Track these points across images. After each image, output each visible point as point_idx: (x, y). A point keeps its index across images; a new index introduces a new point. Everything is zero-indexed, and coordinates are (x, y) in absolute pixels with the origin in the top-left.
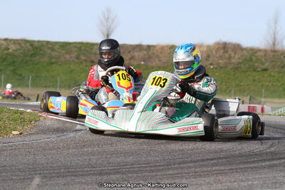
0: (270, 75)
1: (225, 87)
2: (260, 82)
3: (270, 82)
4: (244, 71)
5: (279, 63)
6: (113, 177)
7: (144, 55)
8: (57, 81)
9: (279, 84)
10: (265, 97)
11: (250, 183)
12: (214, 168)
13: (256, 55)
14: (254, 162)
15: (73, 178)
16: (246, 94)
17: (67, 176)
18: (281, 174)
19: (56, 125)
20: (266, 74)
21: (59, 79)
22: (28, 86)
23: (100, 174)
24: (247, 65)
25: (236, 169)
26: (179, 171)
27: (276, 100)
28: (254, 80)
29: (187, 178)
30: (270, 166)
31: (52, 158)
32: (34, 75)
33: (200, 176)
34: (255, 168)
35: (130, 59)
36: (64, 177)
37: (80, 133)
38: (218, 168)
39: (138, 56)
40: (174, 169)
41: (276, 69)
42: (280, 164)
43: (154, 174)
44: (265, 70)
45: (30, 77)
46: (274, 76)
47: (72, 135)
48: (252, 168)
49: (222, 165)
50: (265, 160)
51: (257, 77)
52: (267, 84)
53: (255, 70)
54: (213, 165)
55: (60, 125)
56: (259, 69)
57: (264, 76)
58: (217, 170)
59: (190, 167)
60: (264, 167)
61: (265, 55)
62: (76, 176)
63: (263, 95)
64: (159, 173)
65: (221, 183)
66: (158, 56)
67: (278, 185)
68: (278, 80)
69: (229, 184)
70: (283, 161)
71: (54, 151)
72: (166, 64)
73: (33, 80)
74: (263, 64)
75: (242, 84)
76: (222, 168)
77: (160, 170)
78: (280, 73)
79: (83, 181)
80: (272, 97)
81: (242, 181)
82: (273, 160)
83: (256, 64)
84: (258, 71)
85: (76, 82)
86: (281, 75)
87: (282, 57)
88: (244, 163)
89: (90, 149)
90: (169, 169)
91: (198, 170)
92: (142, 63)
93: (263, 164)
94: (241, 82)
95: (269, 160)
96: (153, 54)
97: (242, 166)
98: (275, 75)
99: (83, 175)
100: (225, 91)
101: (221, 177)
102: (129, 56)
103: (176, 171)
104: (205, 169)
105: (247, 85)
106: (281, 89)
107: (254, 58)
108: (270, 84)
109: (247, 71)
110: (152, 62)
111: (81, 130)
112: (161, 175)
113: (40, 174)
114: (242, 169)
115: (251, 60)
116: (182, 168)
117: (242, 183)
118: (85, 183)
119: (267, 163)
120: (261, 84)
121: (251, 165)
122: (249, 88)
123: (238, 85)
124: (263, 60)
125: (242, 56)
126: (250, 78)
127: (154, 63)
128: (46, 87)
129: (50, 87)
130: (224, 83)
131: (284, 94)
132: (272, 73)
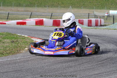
1: (78, 5)
2: (92, 3)
9: (100, 4)
10: (95, 9)
16: (87, 8)
22: (1, 6)
28: (90, 2)
45: (2, 2)
46: (98, 1)
52: (95, 3)
57: (94, 1)
63: (94, 8)
68: (99, 2)
73: (3, 3)
75: (85, 4)
80: (97, 9)
85: (20, 4)
94: (85, 3)
100: (79, 7)
105: (88, 4)
106: (101, 6)
108: (97, 4)
120: (93, 4)
122: (88, 5)
123: (84, 4)
126: (89, 1)
128: (8, 6)
129: (9, 6)
130: (78, 4)
131: (102, 8)
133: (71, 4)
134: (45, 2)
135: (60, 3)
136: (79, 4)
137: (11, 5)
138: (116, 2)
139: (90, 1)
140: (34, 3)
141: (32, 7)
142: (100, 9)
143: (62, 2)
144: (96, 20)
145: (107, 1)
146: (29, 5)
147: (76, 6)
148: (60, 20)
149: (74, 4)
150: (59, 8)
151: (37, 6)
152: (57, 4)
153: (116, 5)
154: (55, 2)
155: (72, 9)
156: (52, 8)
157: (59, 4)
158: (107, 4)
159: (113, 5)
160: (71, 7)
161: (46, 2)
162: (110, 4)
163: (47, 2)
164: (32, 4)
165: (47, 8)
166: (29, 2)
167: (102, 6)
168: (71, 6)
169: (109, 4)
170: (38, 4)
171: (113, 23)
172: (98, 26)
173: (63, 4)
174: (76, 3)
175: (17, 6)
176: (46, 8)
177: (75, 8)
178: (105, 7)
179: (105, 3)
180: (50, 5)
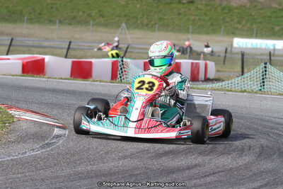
0: (197, 7)
1: (146, 21)
2: (186, 15)
3: (196, 15)
4: (168, 4)
9: (207, 18)
10: (192, 33)
16: (169, 29)
20: (193, 7)
28: (179, 14)
41: (203, 2)
44: (191, 2)
46: (201, 10)
51: (182, 11)
52: (193, 17)
53: (180, 2)
56: (184, 1)
57: (190, 9)
63: (190, 30)
68: (206, 14)
75: (166, 17)
78: (207, 5)
80: (199, 33)
84: (184, 4)
86: (209, 8)
94: (165, 15)
98: (203, 7)
100: (147, 25)
105: (172, 19)
106: (209, 24)
108: (197, 18)
109: (171, 3)
120: (187, 17)
122: (174, 22)
123: (161, 19)
126: (175, 11)
130: (145, 17)
131: (213, 30)
132: (199, 6)
133: (125, 16)
134: (52, 8)
135: (93, 14)
136: (148, 19)
138: (253, 14)
139: (179, 10)
140: (21, 12)
141: (15, 21)
142: (208, 34)
143: (100, 11)
144: (192, 63)
145: (226, 11)
146: (6, 17)
147: (139, 22)
148: (91, 62)
149: (133, 18)
150: (91, 27)
151: (27, 19)
152: (85, 15)
153: (251, 24)
154: (79, 10)
155: (127, 31)
156: (70, 28)
157: (91, 16)
158: (228, 20)
159: (244, 22)
160: (124, 25)
161: (54, 9)
162: (236, 20)
163: (57, 10)
164: (14, 13)
165: (57, 27)
166: (7, 7)
167: (212, 24)
168: (126, 24)
169: (232, 20)
170: (31, 13)
171: (241, 73)
172: (198, 80)
173: (103, 16)
174: (140, 16)
176: (54, 27)
177: (135, 28)
178: (220, 28)
179: (221, 17)
180: (65, 19)
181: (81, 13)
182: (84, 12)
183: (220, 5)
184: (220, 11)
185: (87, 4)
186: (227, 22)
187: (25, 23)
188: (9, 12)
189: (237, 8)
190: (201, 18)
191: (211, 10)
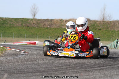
0: (102, 31)
3: (102, 34)
5: (106, 27)
6: (37, 74)
7: (50, 23)
8: (13, 34)
9: (106, 35)
11: (94, 76)
12: (79, 70)
13: (96, 23)
14: (96, 67)
15: (20, 74)
17: (18, 74)
18: (107, 72)
19: (13, 53)
20: (100, 31)
21: (14, 34)
22: (1, 37)
23: (32, 73)
24: (93, 27)
25: (88, 70)
26: (65, 71)
27: (105, 42)
28: (95, 34)
29: (68, 74)
30: (103, 69)
31: (11, 66)
32: (3, 32)
33: (74, 73)
34: (96, 70)
35: (44, 25)
36: (16, 74)
37: (23, 56)
38: (81, 70)
39: (47, 24)
40: (63, 70)
41: (104, 29)
42: (106, 68)
43: (54, 72)
44: (100, 29)
45: (2, 33)
46: (104, 32)
47: (20, 56)
48: (95, 70)
49: (82, 69)
50: (100, 67)
51: (97, 32)
52: (101, 35)
53: (96, 30)
54: (78, 69)
55: (15, 53)
56: (97, 29)
57: (99, 32)
58: (81, 71)
59: (69, 70)
60: (100, 70)
61: (100, 23)
62: (21, 73)
64: (56, 72)
65: (82, 76)
66: (55, 24)
67: (106, 77)
68: (105, 34)
69: (85, 76)
70: (108, 67)
71: (12, 63)
72: (59, 27)
73: (3, 34)
74: (99, 27)
76: (83, 70)
77: (56, 71)
78: (106, 30)
79: (25, 76)
81: (91, 75)
82: (104, 66)
83: (96, 27)
84: (97, 30)
86: (106, 31)
87: (107, 24)
88: (92, 68)
89: (27, 63)
90: (60, 71)
91: (72, 71)
92: (49, 27)
93: (100, 68)
95: (102, 67)
96: (53, 23)
97: (91, 69)
99: (24, 73)
101: (82, 74)
102: (43, 24)
103: (63, 71)
104: (76, 71)
106: (107, 37)
107: (95, 25)
110: (53, 26)
111: (23, 55)
112: (57, 73)
113: (6, 73)
114: (91, 70)
115: (94, 25)
116: (66, 70)
117: (91, 76)
118: (25, 77)
119: (101, 68)
120: (98, 35)
121: (94, 69)
124: (99, 25)
125: (90, 24)
127: (54, 27)
128: (8, 37)
129: (10, 37)
131: (108, 39)
132: (103, 31)
134: (48, 32)
137: (12, 36)
140: (37, 34)
141: (34, 38)
142: (106, 41)
145: (113, 33)
146: (31, 36)
154: (58, 33)
163: (50, 33)
164: (34, 35)
167: (108, 38)
170: (40, 35)
175: (18, 37)
178: (111, 39)
179: (111, 35)
180: (53, 37)
181: (59, 34)
182: (60, 34)
183: (111, 30)
184: (111, 33)
185: (61, 31)
186: (114, 37)
187: (38, 38)
188: (32, 34)
189: (117, 31)
190: (104, 35)
191: (107, 32)
